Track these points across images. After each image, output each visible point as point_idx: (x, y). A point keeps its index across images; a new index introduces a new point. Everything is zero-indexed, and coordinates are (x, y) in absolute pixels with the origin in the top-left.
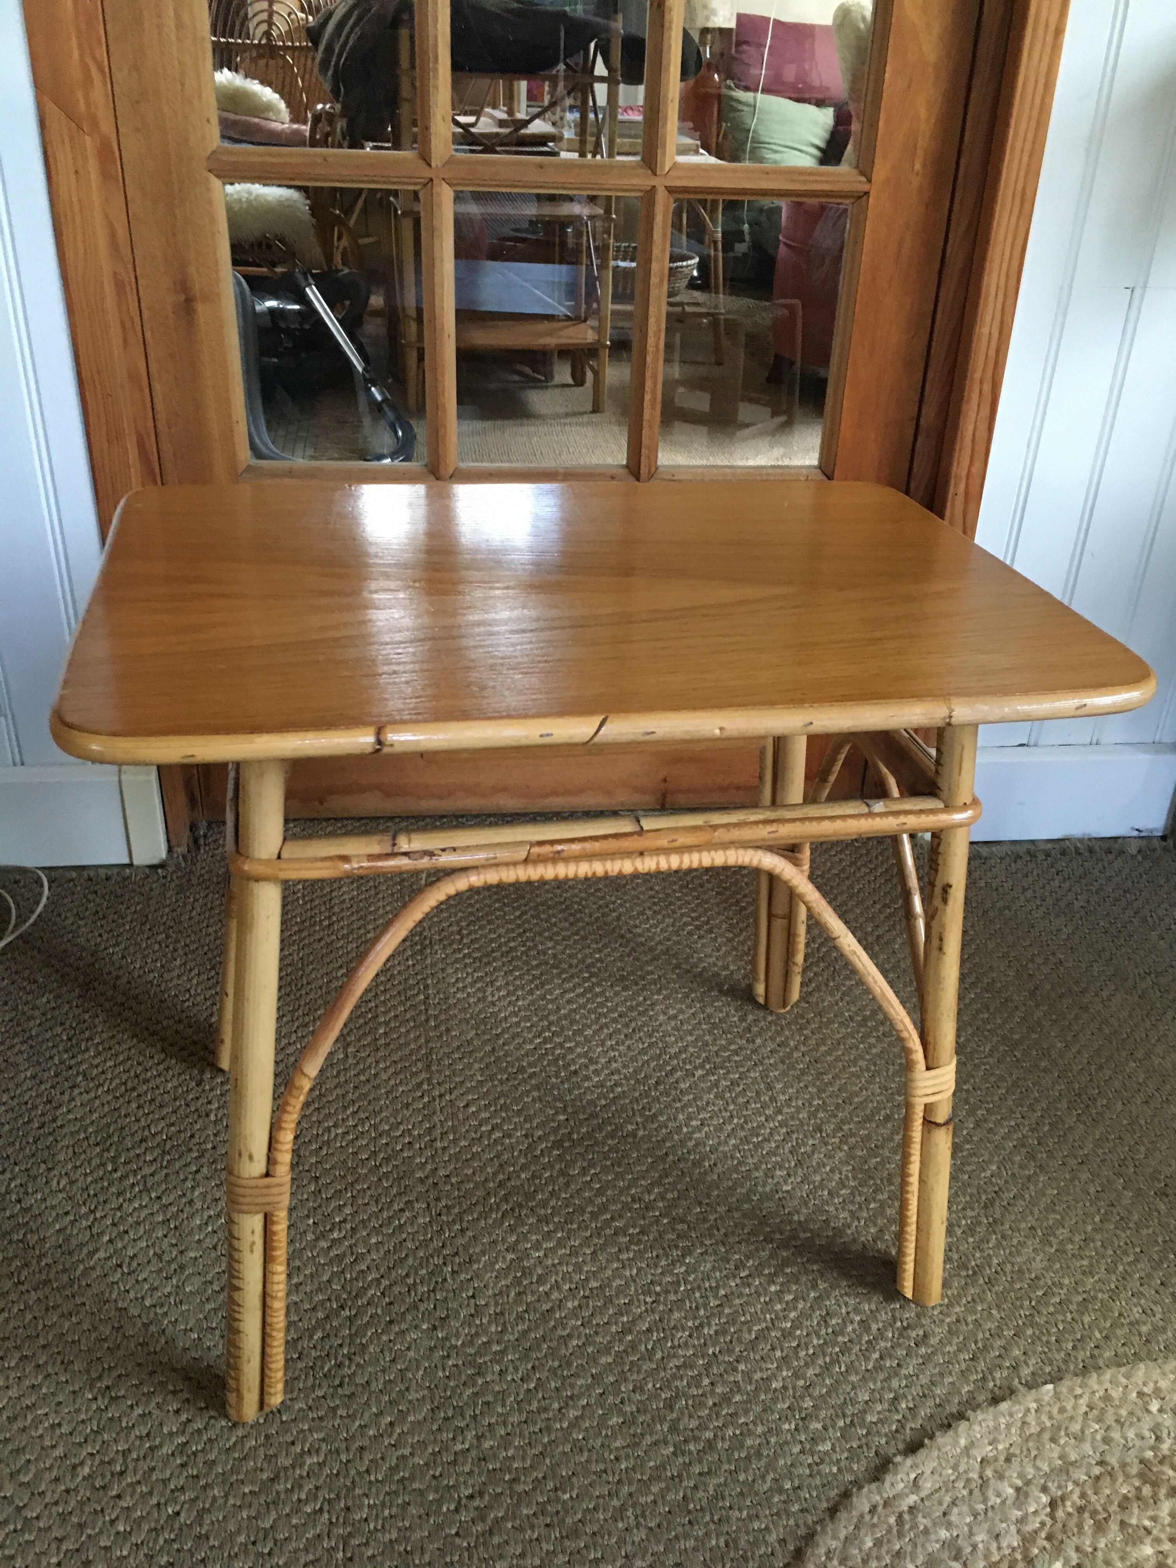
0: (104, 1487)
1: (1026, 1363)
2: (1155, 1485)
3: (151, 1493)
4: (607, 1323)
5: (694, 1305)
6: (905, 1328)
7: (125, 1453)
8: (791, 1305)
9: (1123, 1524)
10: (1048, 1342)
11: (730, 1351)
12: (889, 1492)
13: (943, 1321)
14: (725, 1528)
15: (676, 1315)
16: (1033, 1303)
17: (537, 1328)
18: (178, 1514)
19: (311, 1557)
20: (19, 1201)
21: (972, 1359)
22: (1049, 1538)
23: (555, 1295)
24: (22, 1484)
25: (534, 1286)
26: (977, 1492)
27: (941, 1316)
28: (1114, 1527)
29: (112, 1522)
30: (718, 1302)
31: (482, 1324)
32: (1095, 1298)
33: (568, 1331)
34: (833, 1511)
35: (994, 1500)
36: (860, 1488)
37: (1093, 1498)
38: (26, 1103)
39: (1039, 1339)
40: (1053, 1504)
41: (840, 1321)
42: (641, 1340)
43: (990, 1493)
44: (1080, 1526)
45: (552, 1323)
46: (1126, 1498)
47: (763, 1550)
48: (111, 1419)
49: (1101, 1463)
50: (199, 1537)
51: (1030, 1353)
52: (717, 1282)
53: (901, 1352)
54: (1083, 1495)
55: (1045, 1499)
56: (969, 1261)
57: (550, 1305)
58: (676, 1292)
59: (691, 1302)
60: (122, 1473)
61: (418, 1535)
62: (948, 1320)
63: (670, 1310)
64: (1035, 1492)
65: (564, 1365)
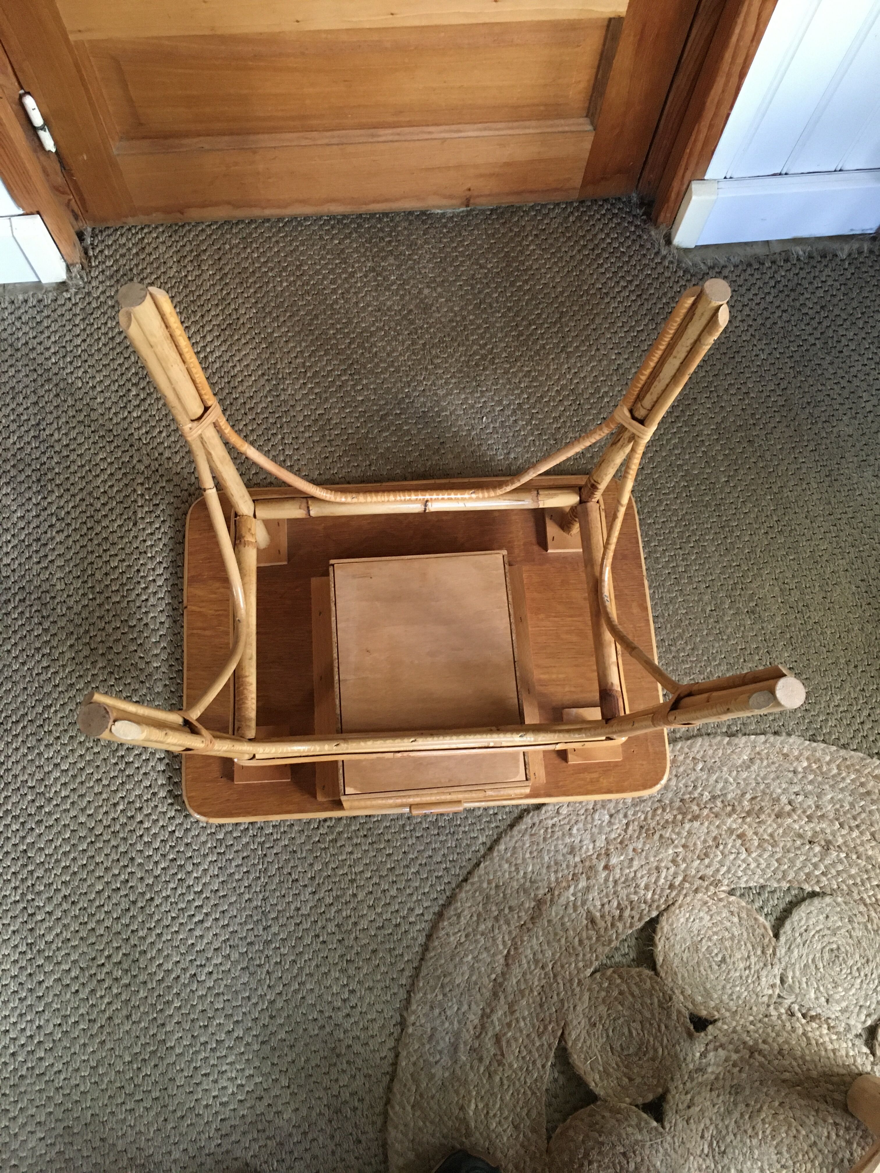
0: (132, 817)
2: (684, 814)
3: (157, 820)
7: (140, 796)
9: (661, 836)
12: (543, 817)
14: (456, 837)
18: (174, 831)
19: (245, 854)
20: (40, 624)
22: (621, 843)
24: (89, 815)
26: (589, 818)
28: (656, 837)
29: (141, 836)
34: (512, 826)
35: (597, 822)
36: (529, 813)
37: (650, 821)
38: (23, 541)
40: (627, 824)
43: (596, 817)
44: (638, 838)
46: (667, 821)
47: (473, 849)
48: (128, 776)
49: (659, 801)
50: (187, 844)
54: (645, 819)
55: (625, 821)
60: (141, 808)
61: (298, 842)
64: (621, 815)
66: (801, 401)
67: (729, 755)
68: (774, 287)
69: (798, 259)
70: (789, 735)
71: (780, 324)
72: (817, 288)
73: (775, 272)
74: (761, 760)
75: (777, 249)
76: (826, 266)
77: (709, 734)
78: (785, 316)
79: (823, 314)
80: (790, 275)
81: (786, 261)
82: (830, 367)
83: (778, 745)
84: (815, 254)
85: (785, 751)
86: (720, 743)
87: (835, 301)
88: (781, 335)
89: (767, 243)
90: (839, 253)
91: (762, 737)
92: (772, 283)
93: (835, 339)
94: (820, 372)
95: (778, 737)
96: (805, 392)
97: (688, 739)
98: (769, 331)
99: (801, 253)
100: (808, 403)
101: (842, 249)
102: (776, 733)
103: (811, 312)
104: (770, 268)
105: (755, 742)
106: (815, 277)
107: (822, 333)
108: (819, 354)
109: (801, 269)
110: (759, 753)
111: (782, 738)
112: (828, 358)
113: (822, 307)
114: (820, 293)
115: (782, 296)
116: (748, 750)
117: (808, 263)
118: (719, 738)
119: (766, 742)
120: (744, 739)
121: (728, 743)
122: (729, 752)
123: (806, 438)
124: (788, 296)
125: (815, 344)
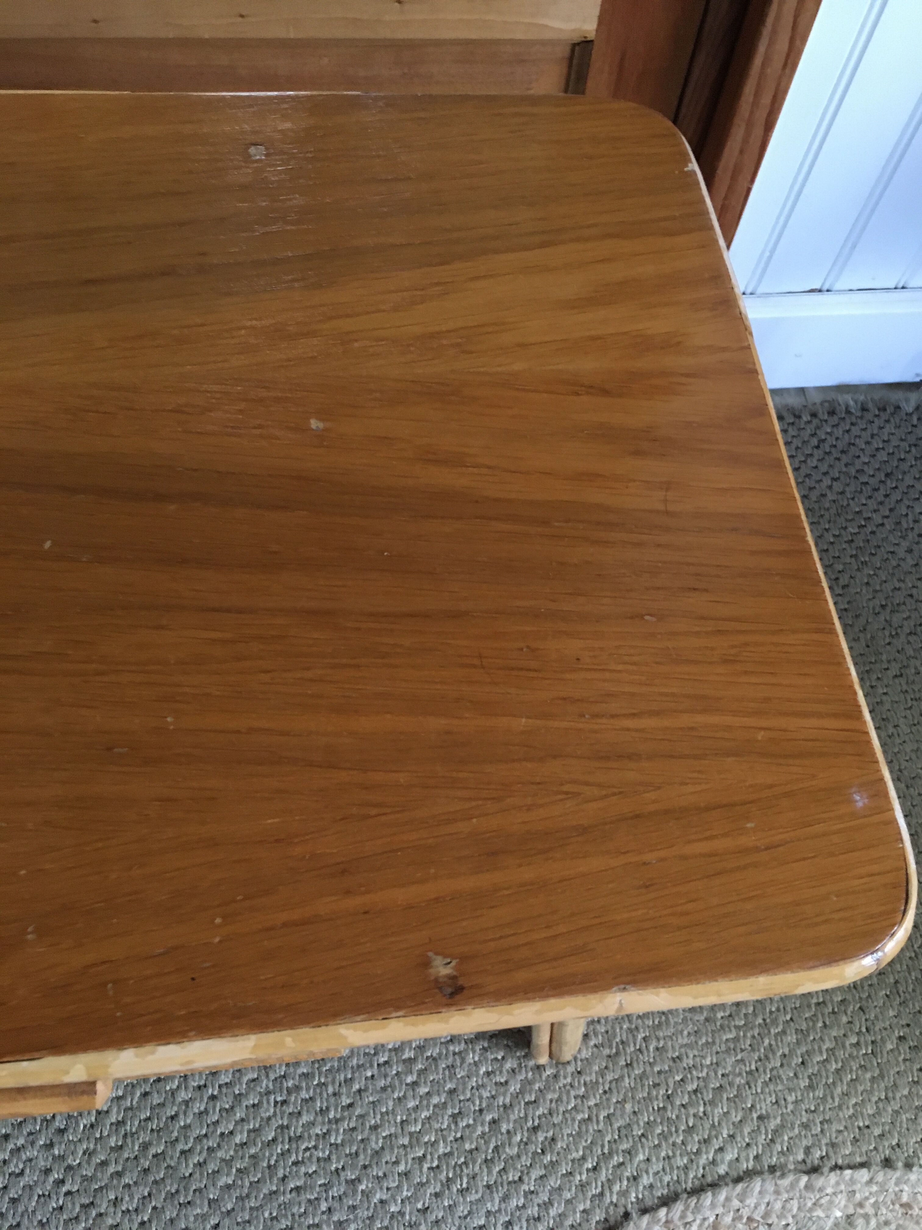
1: (647, 1172)
4: (231, 1133)
5: (325, 1104)
6: (535, 1129)
8: (425, 1102)
10: (674, 1144)
11: (353, 1167)
13: (573, 1120)
15: (305, 1118)
16: (670, 1092)
17: (160, 1138)
21: (595, 1169)
23: (183, 1095)
25: (162, 1083)
27: (574, 1113)
30: (348, 1101)
31: (101, 1138)
32: (731, 1084)
33: (190, 1145)
39: (666, 1139)
41: (471, 1122)
42: (264, 1155)
45: (175, 1134)
51: (654, 1159)
52: (353, 1073)
53: (526, 1160)
56: (615, 1036)
57: (175, 1108)
58: (308, 1089)
59: (322, 1102)
62: (579, 1117)
63: (299, 1113)
65: (182, 1189)
66: (871, 604)
67: (811, 1210)
68: (818, 447)
69: (848, 412)
70: (908, 1166)
71: (830, 496)
72: (877, 449)
73: (818, 428)
74: (866, 1217)
75: (817, 398)
76: (888, 421)
77: (772, 1169)
78: (838, 486)
79: (890, 484)
80: (839, 432)
81: (832, 413)
82: (908, 556)
83: (892, 1187)
84: (870, 405)
85: (905, 1199)
86: (793, 1186)
87: (905, 466)
88: (833, 511)
89: (802, 391)
90: (903, 405)
91: (864, 1171)
92: (815, 441)
93: (910, 517)
94: (894, 563)
95: (890, 1172)
96: (876, 591)
97: (738, 1180)
98: (816, 506)
99: (852, 403)
100: (883, 607)
101: (907, 400)
102: (887, 1163)
103: (872, 481)
104: (809, 422)
105: (852, 1181)
106: (872, 436)
107: (891, 510)
108: (891, 538)
109: (852, 424)
110: (861, 1205)
111: (898, 1174)
112: (905, 544)
113: (887, 475)
114: (882, 456)
115: (830, 460)
116: (841, 1200)
117: (861, 418)
118: (791, 1178)
119: (870, 1181)
120: (833, 1177)
121: (806, 1187)
122: (809, 1204)
123: (884, 657)
124: (838, 459)
125: (883, 525)
